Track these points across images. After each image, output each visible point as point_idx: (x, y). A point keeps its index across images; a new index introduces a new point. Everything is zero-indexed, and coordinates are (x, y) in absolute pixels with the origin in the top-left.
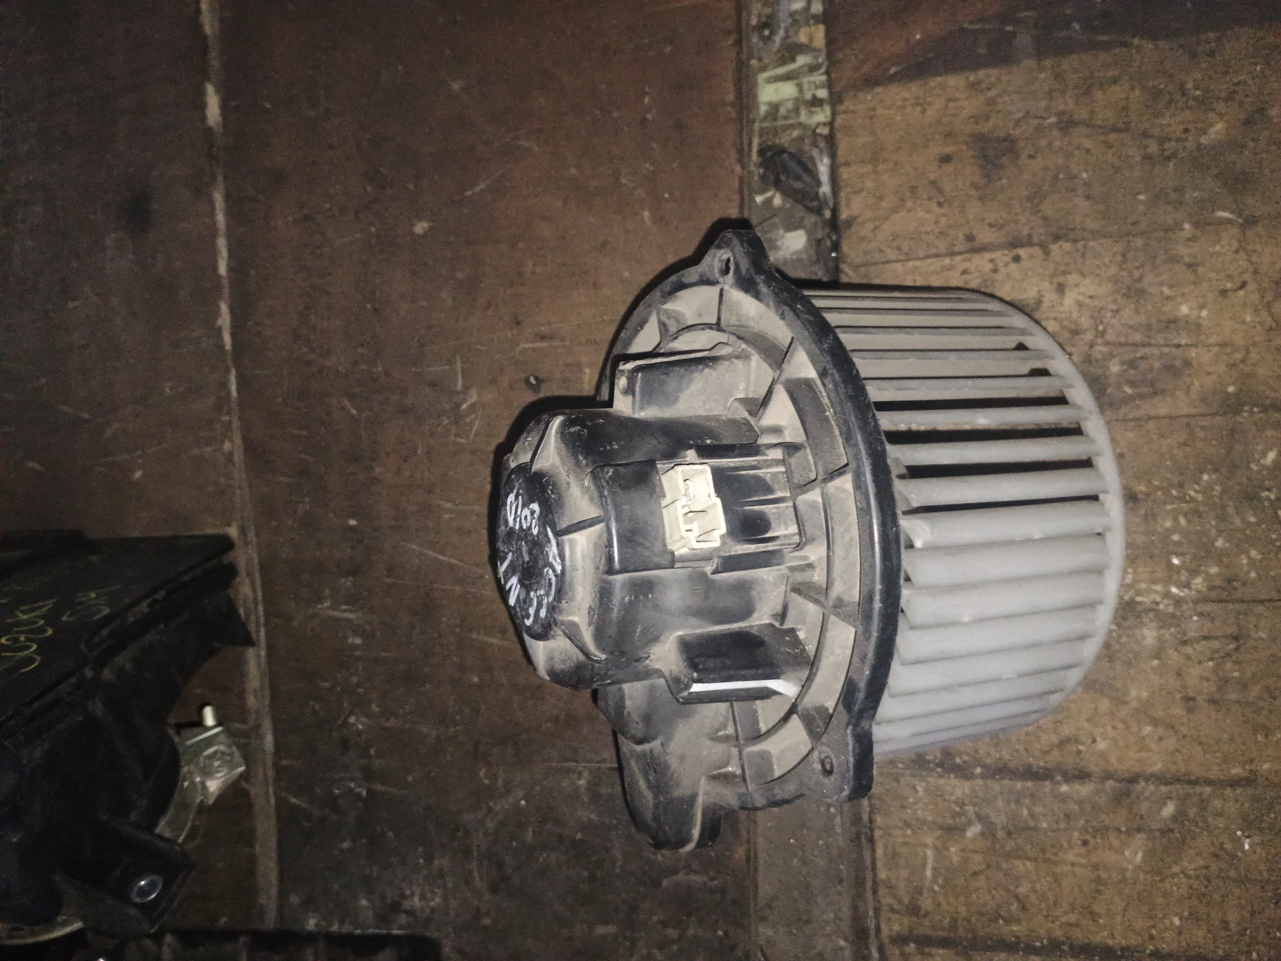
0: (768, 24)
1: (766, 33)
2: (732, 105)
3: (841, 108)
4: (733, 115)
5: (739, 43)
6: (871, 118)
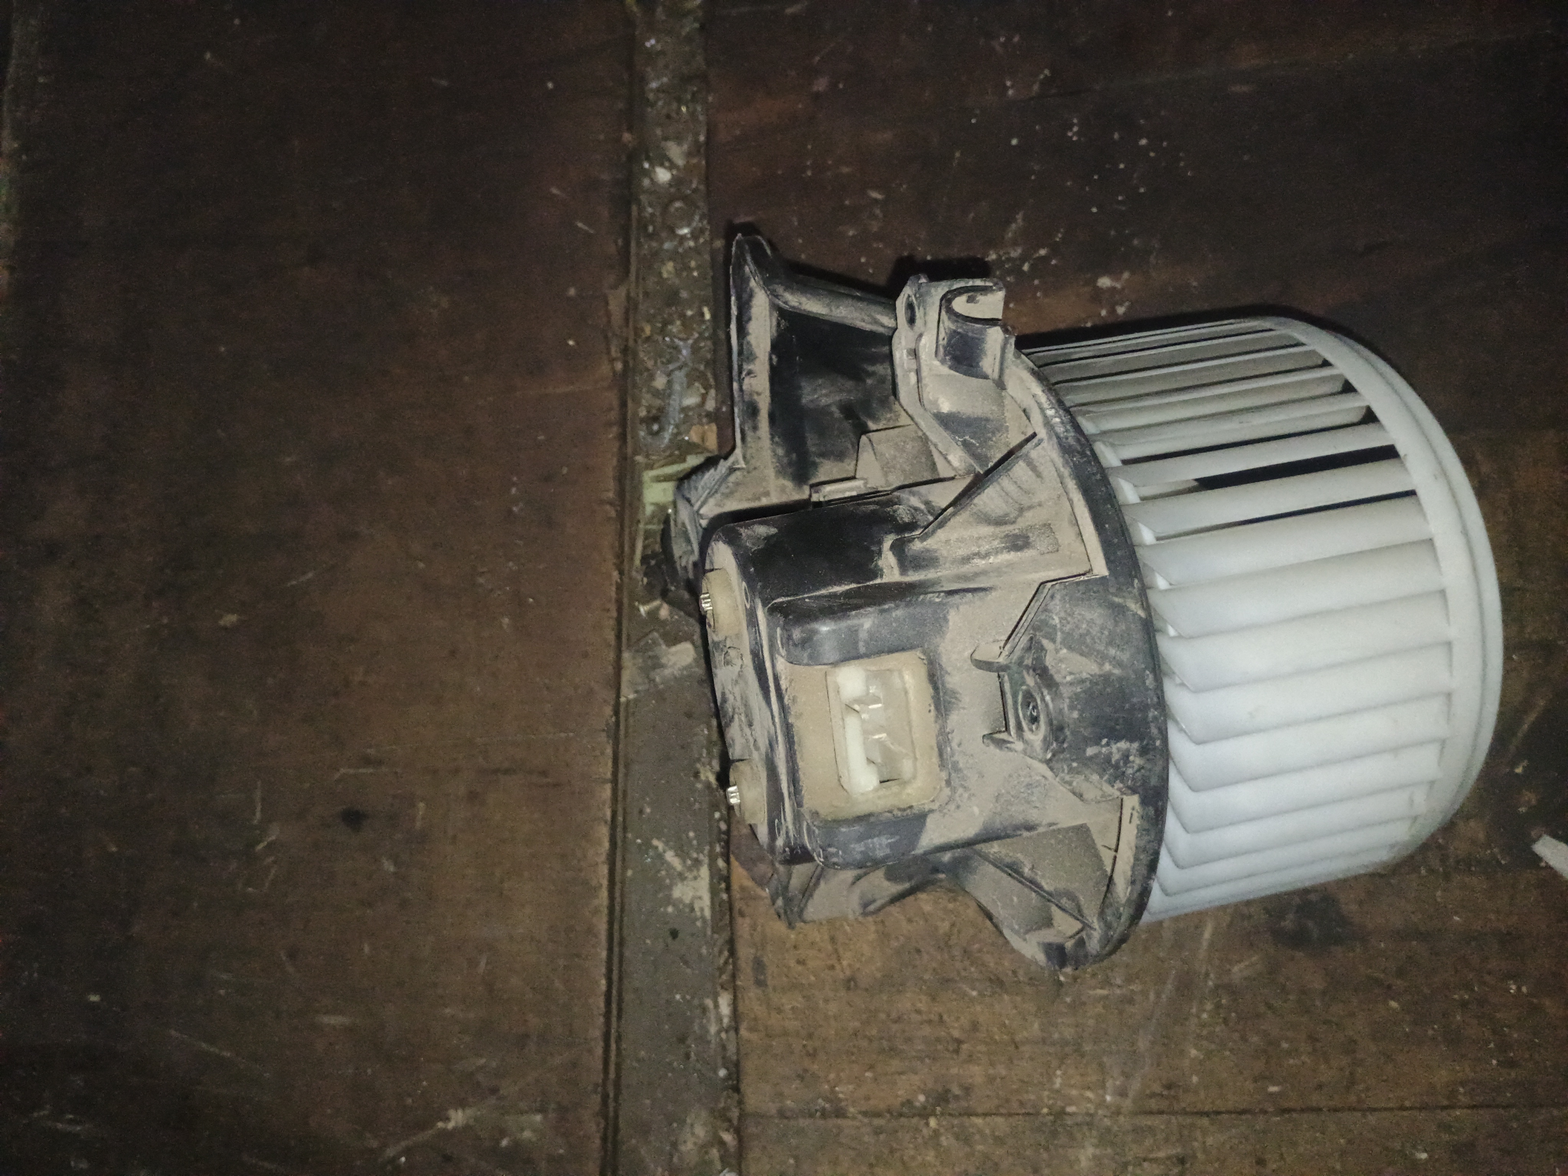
0: (657, 417)
1: (655, 427)
2: (611, 504)
4: (613, 514)
5: (623, 436)
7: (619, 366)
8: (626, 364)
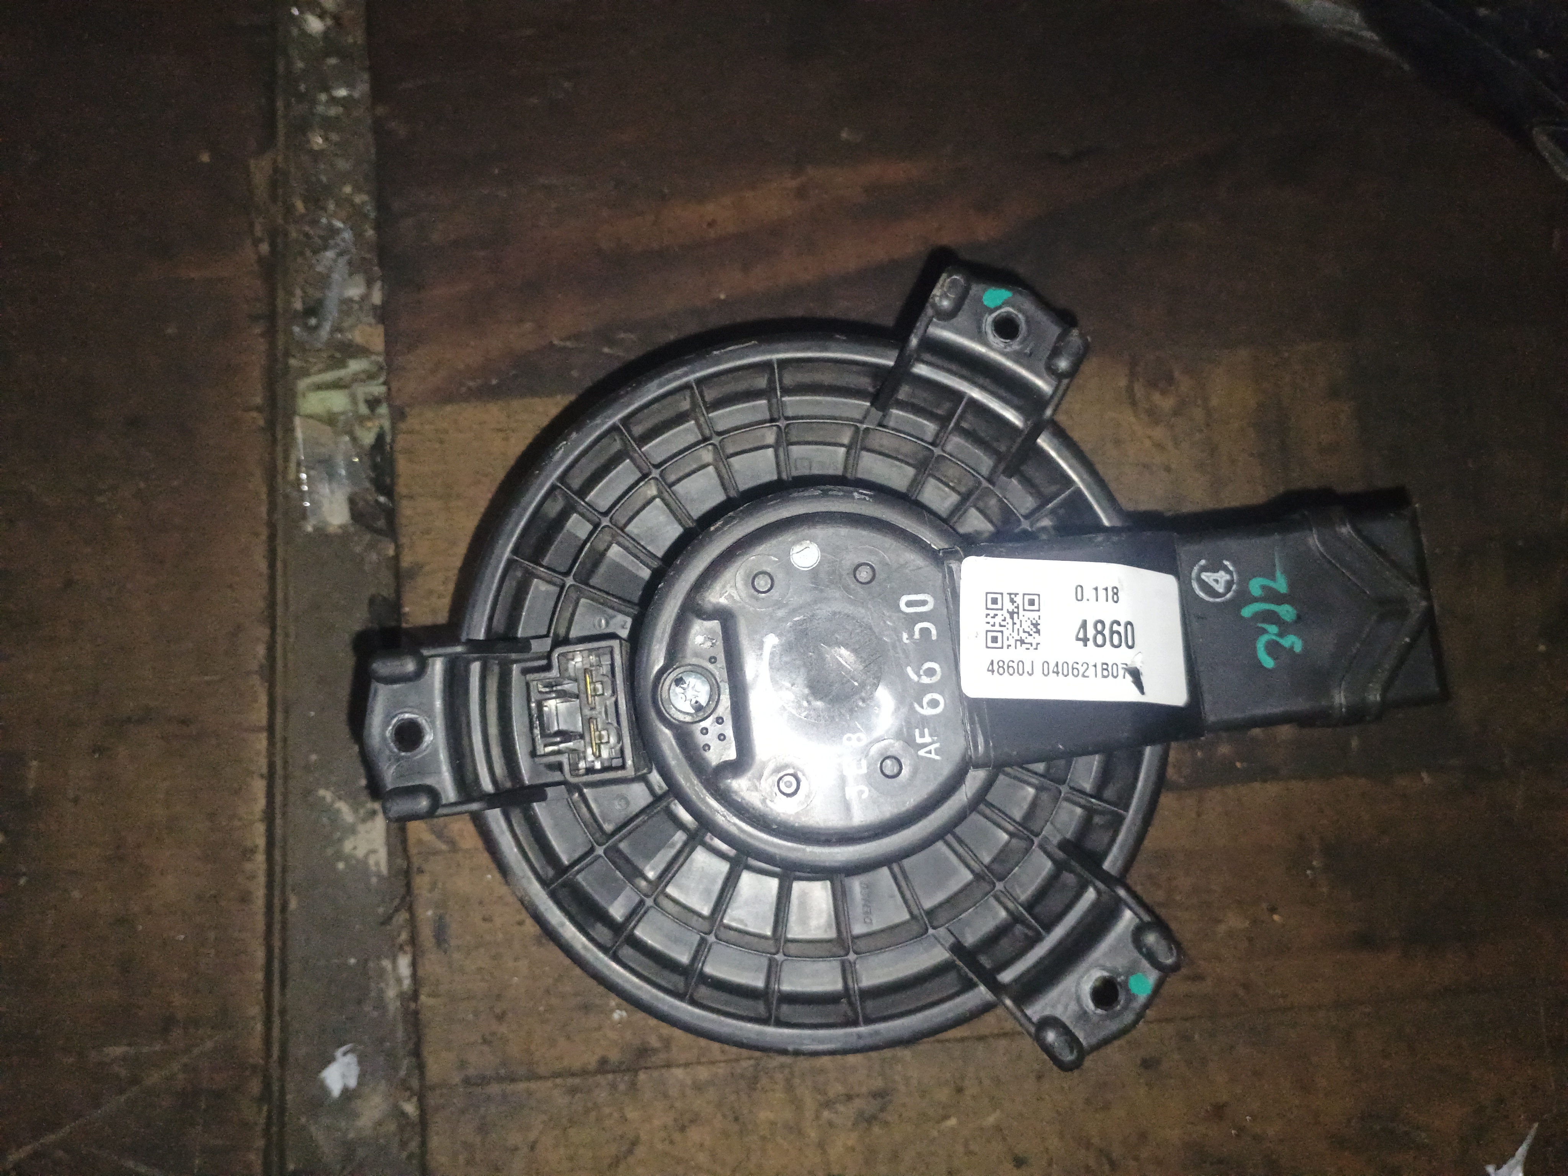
0: (313, 309)
1: (313, 321)
2: (258, 409)
3: (403, 426)
4: (261, 423)
5: (271, 333)
6: (442, 442)
7: (264, 248)
8: (273, 245)
